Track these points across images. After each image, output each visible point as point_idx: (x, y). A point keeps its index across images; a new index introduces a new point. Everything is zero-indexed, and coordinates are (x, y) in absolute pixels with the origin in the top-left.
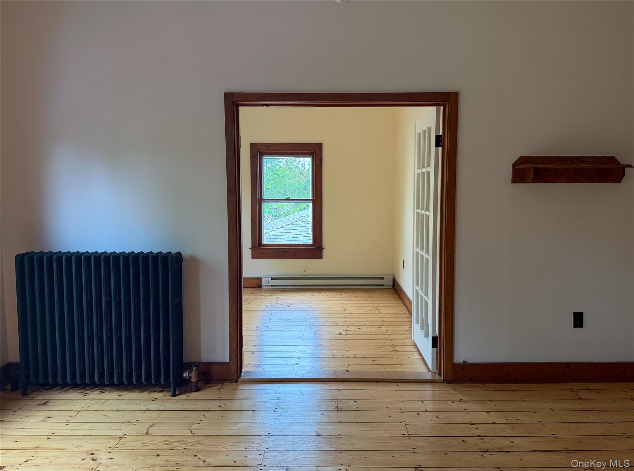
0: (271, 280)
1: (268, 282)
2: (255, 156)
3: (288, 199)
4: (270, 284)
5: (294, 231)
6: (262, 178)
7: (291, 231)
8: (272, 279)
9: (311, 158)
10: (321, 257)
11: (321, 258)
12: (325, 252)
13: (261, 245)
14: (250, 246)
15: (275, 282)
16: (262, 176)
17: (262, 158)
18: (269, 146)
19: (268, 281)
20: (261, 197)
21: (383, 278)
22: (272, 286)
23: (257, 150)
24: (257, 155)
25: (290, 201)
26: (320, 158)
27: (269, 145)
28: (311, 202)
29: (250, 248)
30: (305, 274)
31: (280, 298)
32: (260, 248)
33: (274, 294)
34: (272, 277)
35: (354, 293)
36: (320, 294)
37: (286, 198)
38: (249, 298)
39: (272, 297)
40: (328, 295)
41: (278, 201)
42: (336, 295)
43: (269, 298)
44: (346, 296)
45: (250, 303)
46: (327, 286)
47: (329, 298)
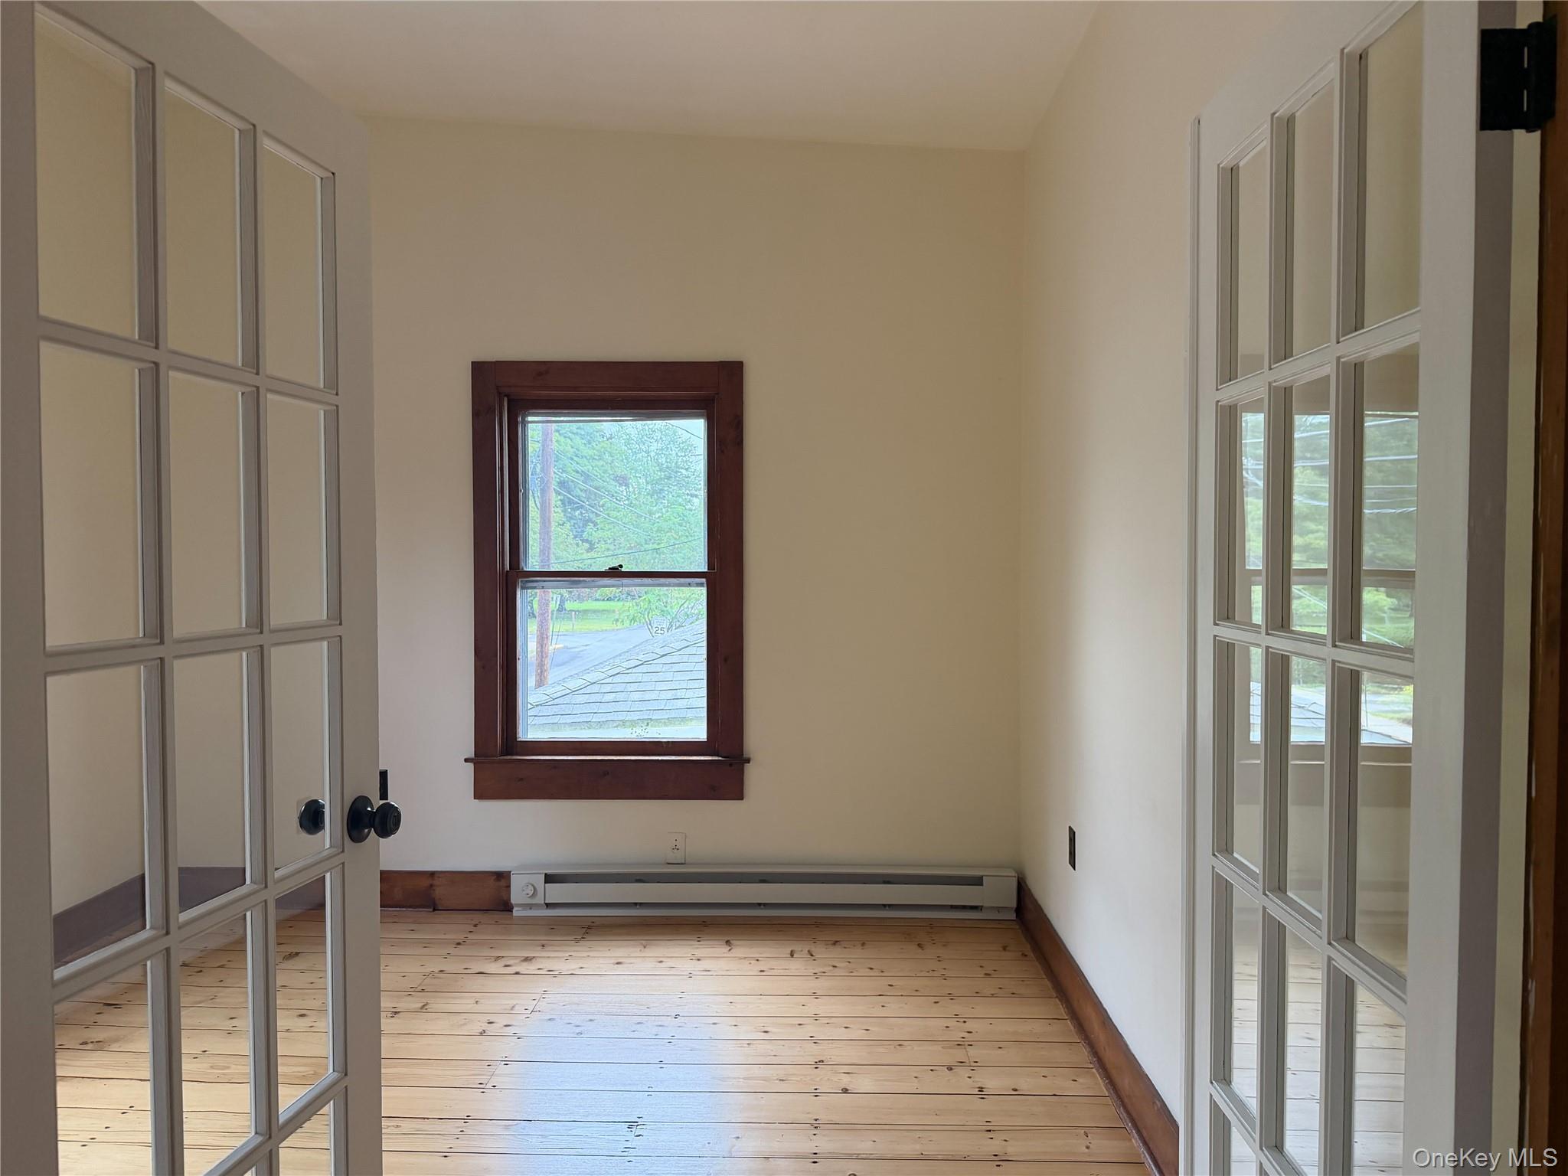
0: (546, 882)
1: (532, 892)
3: (615, 573)
4: (539, 900)
5: (679, 676)
6: (521, 494)
7: (669, 676)
8: (549, 879)
9: (702, 420)
10: (738, 795)
11: (740, 796)
12: (754, 776)
13: (511, 744)
14: (470, 752)
15: (558, 892)
16: (521, 487)
17: (520, 419)
18: (540, 374)
19: (530, 886)
20: (515, 565)
21: (978, 881)
22: (548, 905)
23: (498, 387)
24: (497, 407)
26: (736, 417)
27: (542, 369)
28: (701, 585)
29: (466, 760)
30: (678, 857)
31: (560, 974)
32: (505, 757)
33: (546, 948)
34: (546, 872)
35: (863, 944)
36: (730, 950)
37: (610, 569)
38: (437, 970)
39: (531, 968)
40: (761, 956)
41: (580, 581)
42: (792, 956)
43: (517, 973)
44: (831, 968)
45: (424, 1006)
46: (762, 907)
47: (762, 974)
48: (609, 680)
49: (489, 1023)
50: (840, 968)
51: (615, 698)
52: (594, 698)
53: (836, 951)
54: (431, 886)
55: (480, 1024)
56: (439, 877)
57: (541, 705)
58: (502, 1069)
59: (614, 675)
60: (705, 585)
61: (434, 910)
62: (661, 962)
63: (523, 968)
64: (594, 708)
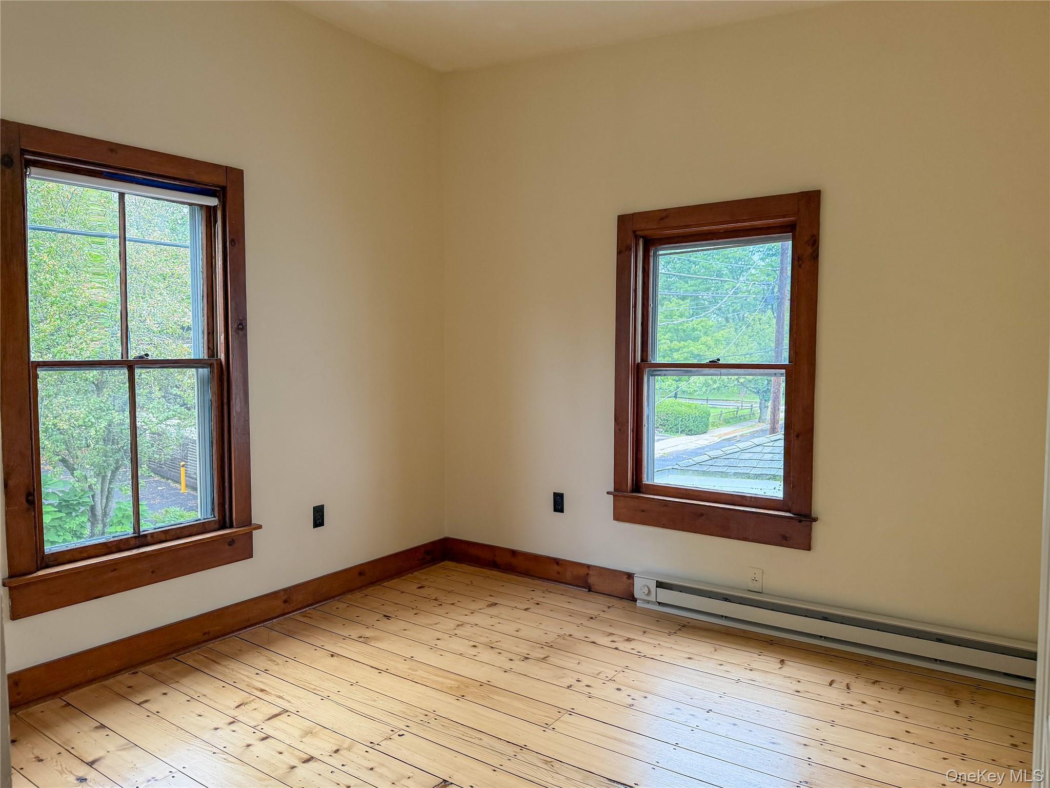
0: (657, 587)
1: (647, 592)
2: (629, 249)
3: (714, 364)
4: (652, 598)
8: (660, 585)
10: (806, 545)
11: (808, 548)
12: (819, 531)
13: (638, 486)
14: (611, 488)
15: (665, 596)
17: (651, 254)
18: (662, 219)
19: (648, 588)
20: (644, 358)
22: (657, 603)
23: (634, 232)
24: (633, 246)
25: (724, 371)
26: (813, 236)
27: (663, 215)
28: (782, 374)
29: (608, 493)
30: (757, 586)
31: (645, 656)
32: (634, 494)
33: (645, 635)
34: (657, 579)
35: (901, 689)
36: (780, 668)
37: (710, 362)
38: (568, 634)
39: (627, 646)
40: (803, 678)
41: (691, 371)
42: (830, 685)
43: (616, 649)
44: (860, 703)
45: (546, 657)
46: (823, 638)
47: (797, 694)
48: (771, 444)
49: (577, 681)
50: (868, 704)
51: (772, 457)
52: (756, 456)
53: (875, 690)
54: (588, 574)
55: (571, 680)
56: (593, 569)
57: (717, 458)
58: (566, 717)
59: (775, 441)
60: (785, 375)
61: (590, 591)
62: (721, 665)
63: (623, 646)
64: (755, 464)
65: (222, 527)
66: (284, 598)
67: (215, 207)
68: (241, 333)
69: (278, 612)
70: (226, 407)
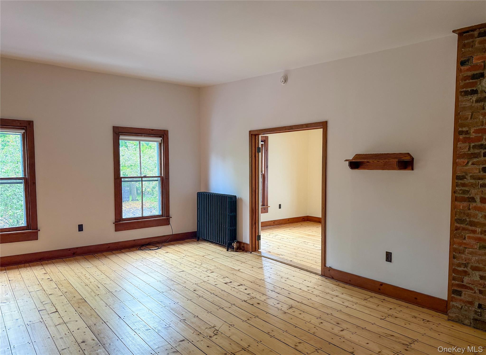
65: (263, 206)
66: (273, 222)
67: (263, 144)
68: (267, 168)
69: (272, 225)
70: (264, 183)
